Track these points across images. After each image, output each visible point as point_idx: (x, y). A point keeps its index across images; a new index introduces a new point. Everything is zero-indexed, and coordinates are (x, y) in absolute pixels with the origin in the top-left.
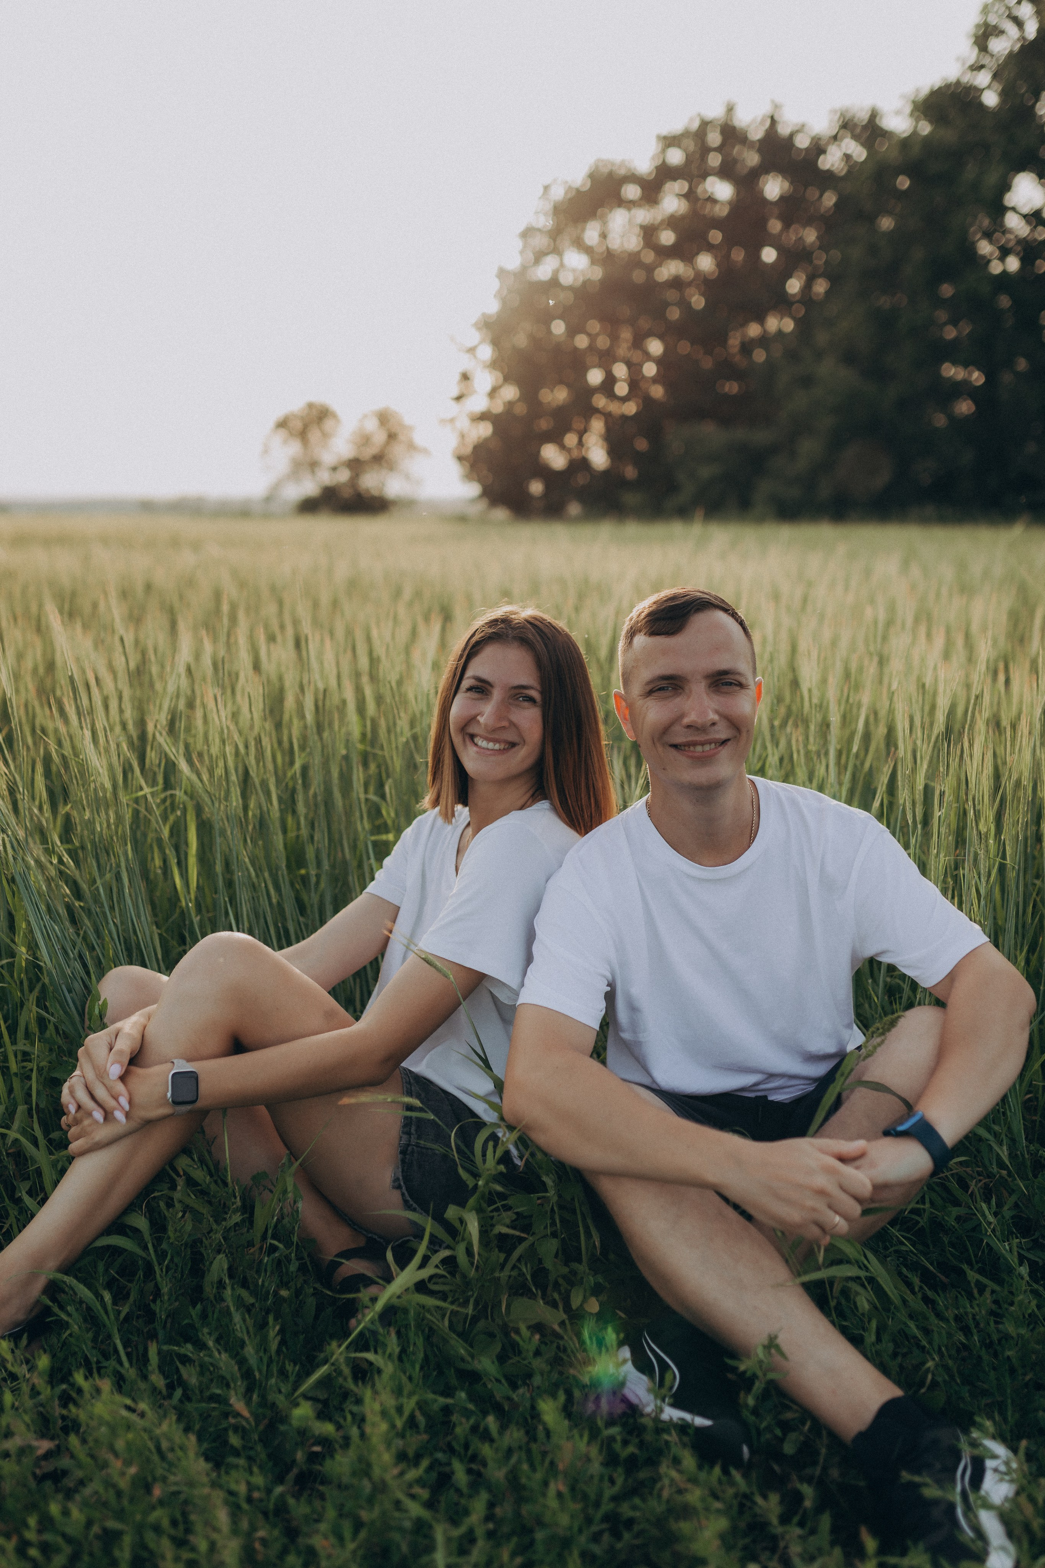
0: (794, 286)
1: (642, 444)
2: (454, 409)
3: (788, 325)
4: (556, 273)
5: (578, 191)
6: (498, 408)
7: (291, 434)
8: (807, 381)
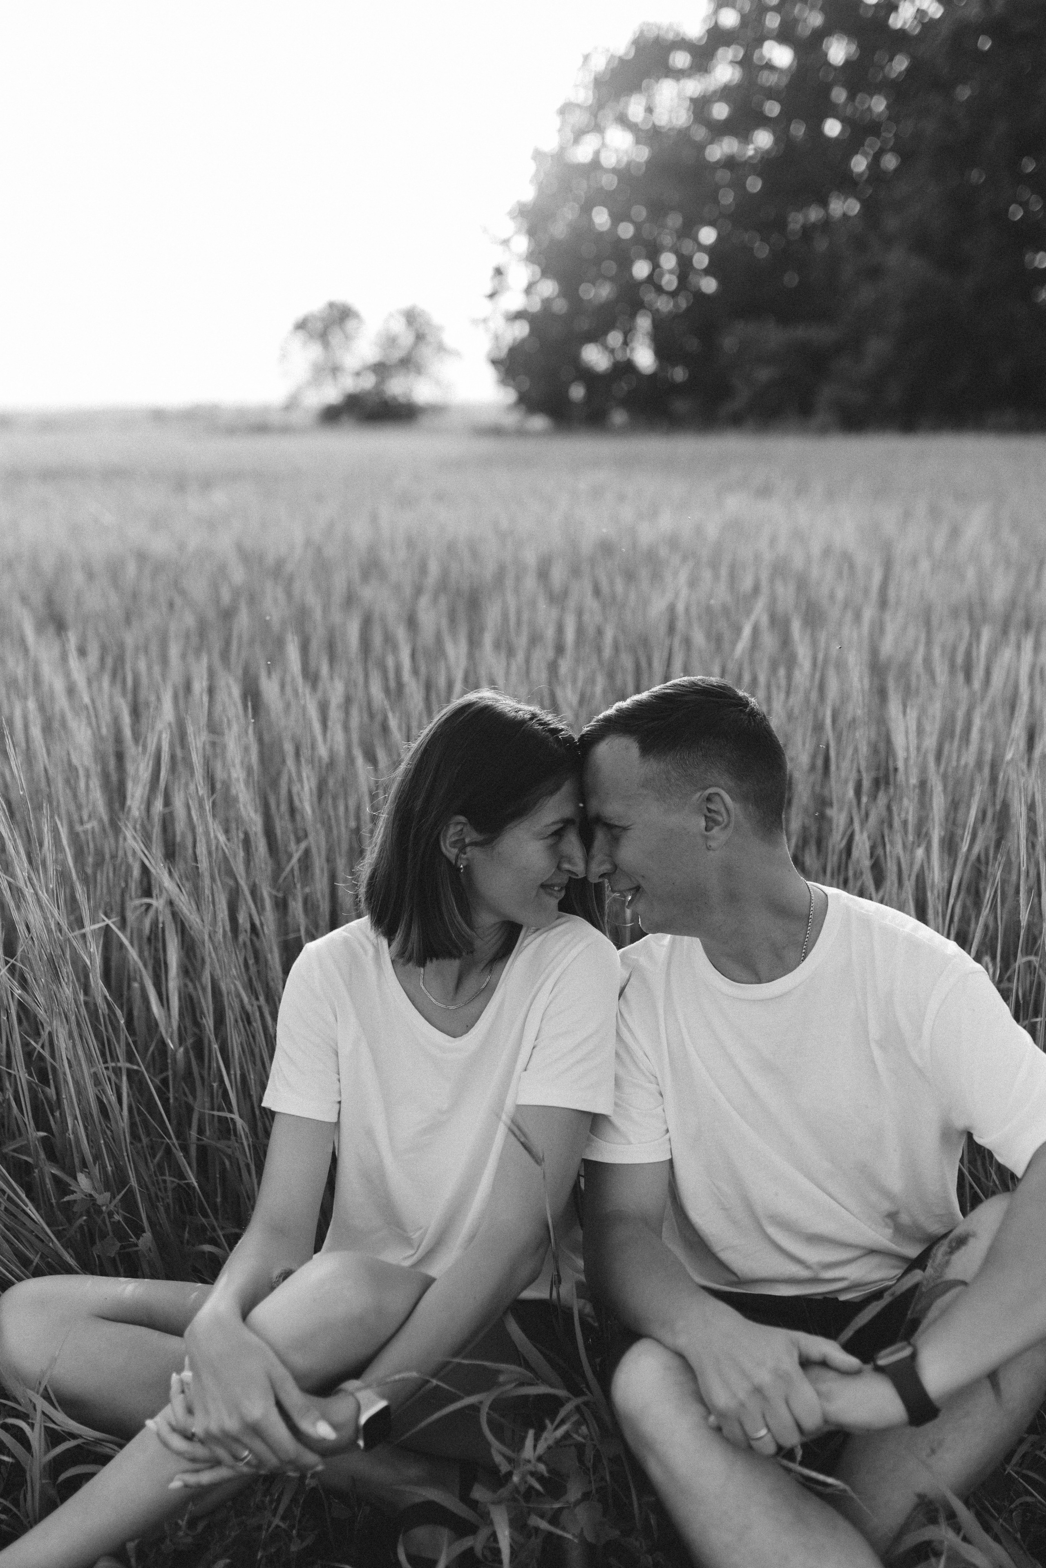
0: (860, 164)
1: (693, 344)
2: (486, 308)
3: (853, 207)
4: (597, 153)
5: (621, 60)
6: (535, 306)
7: (311, 336)
8: (874, 273)
